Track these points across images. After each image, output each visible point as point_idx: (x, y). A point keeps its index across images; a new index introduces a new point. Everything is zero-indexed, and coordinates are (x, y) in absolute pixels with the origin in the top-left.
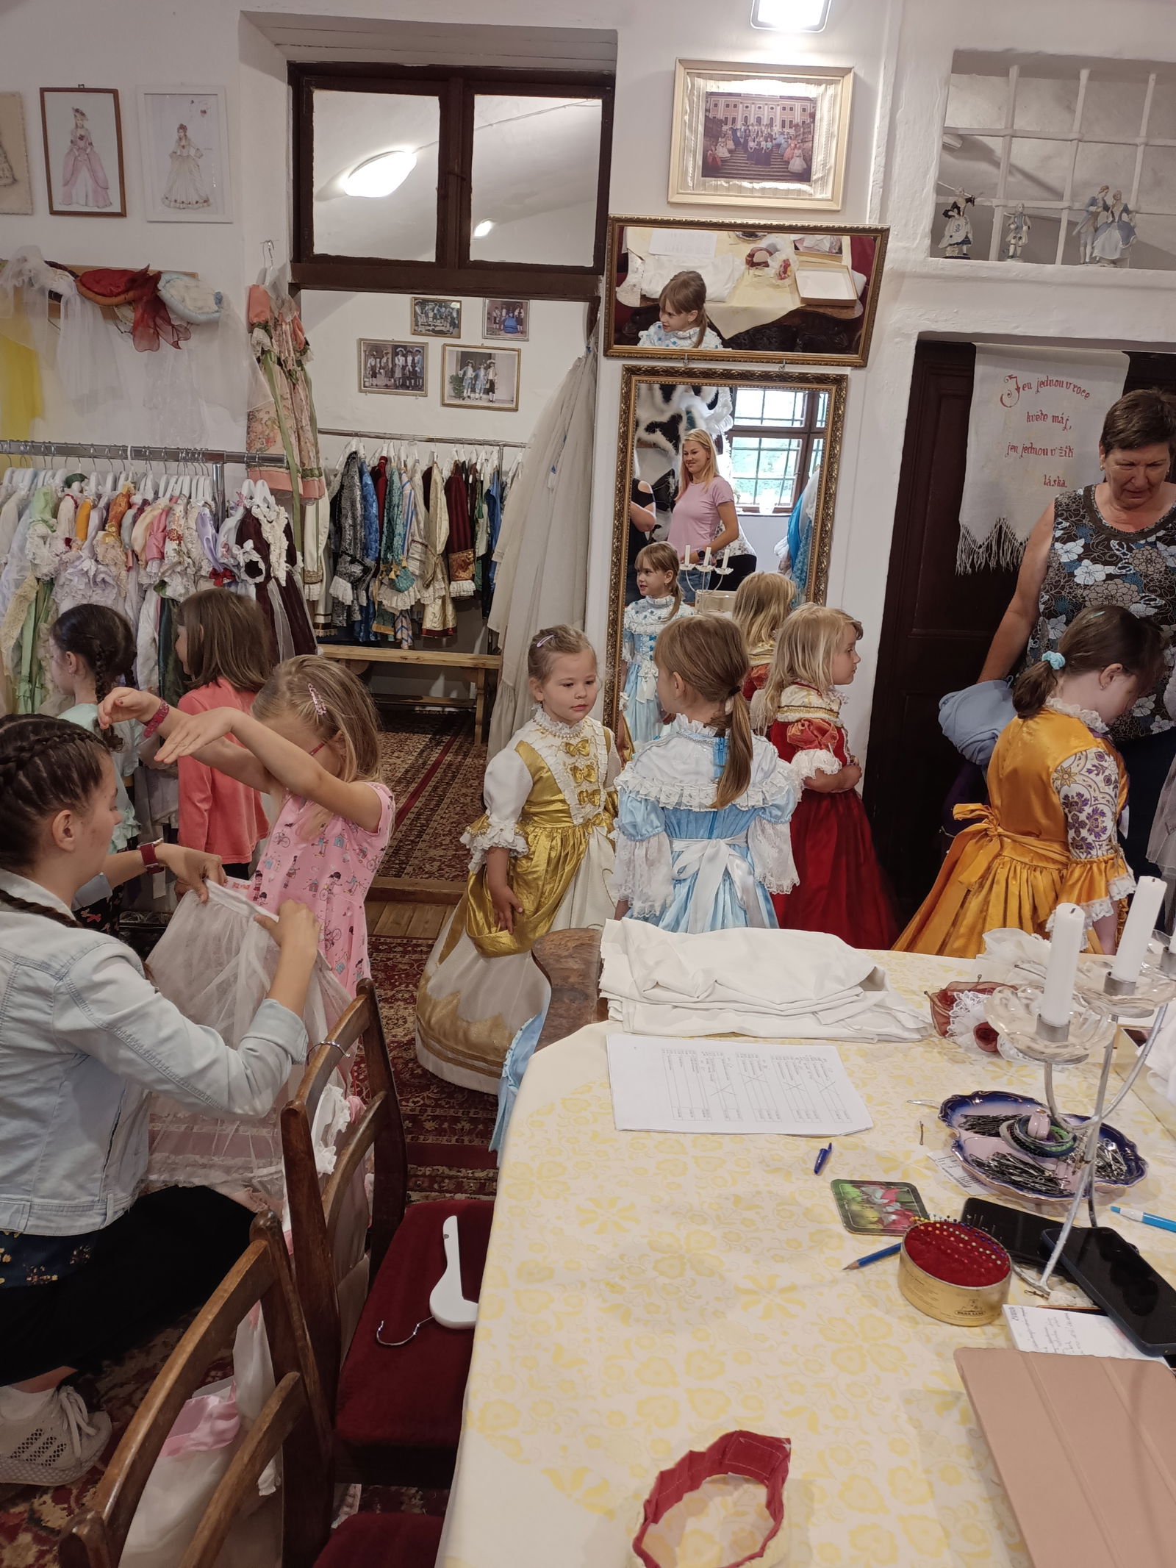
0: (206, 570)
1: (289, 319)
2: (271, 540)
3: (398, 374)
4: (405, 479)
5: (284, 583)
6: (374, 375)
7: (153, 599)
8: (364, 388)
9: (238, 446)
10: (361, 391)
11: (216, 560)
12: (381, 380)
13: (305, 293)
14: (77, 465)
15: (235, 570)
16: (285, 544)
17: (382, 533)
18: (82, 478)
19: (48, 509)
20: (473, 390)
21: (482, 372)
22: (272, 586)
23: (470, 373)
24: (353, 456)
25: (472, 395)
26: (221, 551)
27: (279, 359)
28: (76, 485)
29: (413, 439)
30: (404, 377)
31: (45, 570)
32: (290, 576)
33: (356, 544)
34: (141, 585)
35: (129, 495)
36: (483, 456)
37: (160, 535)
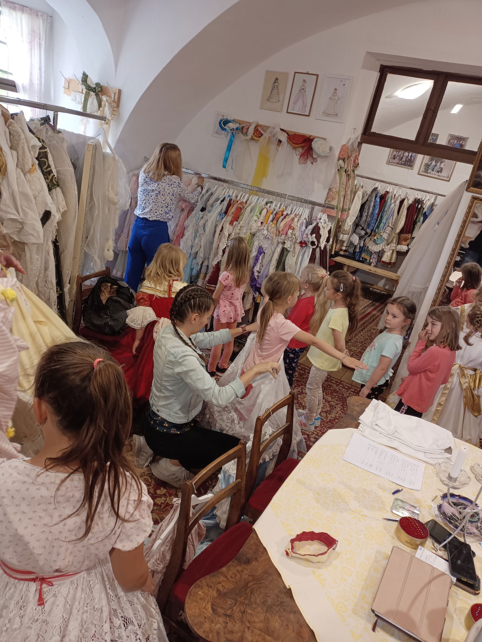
0: (298, 241)
1: (354, 156)
2: (322, 234)
3: (404, 159)
4: (393, 201)
5: (322, 249)
6: (394, 158)
7: (280, 246)
8: (388, 163)
9: (322, 202)
10: (387, 163)
11: (302, 238)
12: (396, 161)
14: (271, 198)
15: (307, 243)
16: (327, 235)
17: (377, 220)
18: (272, 202)
19: (259, 212)
20: (433, 170)
21: (439, 164)
22: (318, 250)
23: (434, 163)
24: (375, 189)
25: (432, 172)
26: (305, 236)
27: (346, 170)
28: (269, 205)
29: (401, 186)
30: (406, 161)
31: (253, 231)
32: (325, 246)
33: (365, 223)
34: (278, 241)
35: (283, 211)
36: (428, 198)
37: (288, 227)
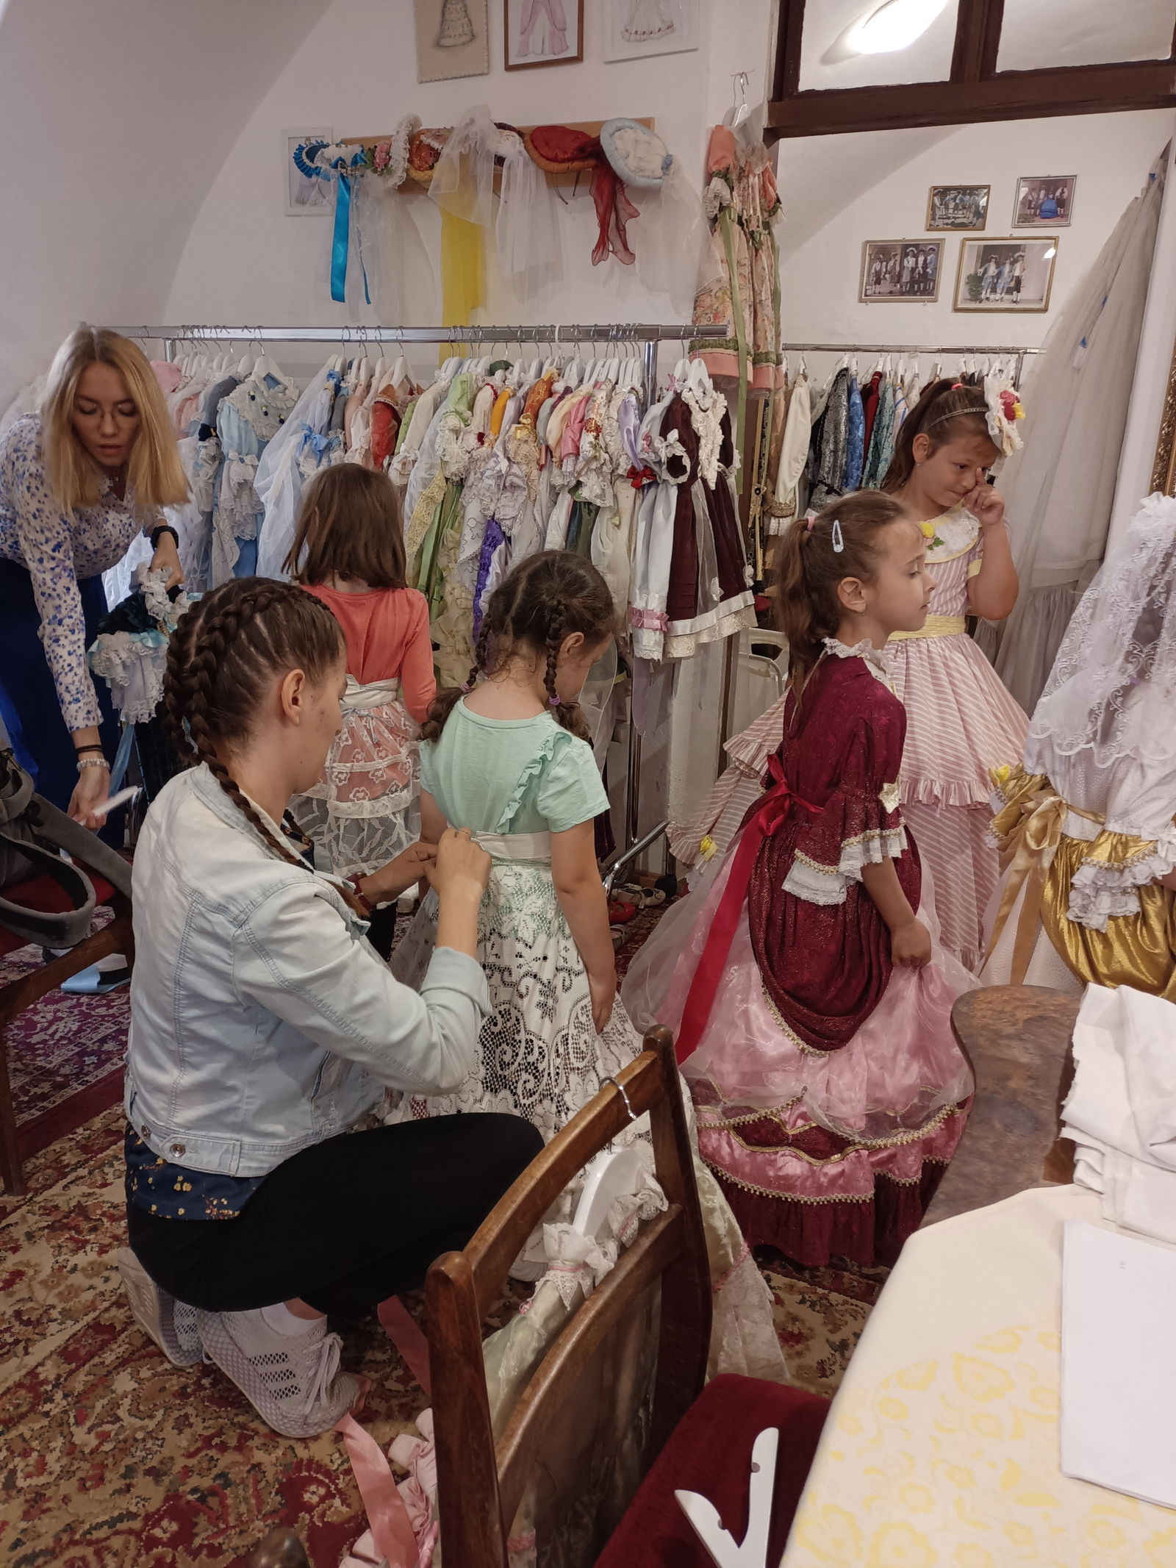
0: (624, 468)
2: (701, 432)
3: (906, 277)
4: (900, 395)
5: (713, 486)
6: (878, 282)
7: (565, 502)
9: (682, 320)
10: (861, 301)
11: (635, 454)
12: (885, 286)
13: (785, 144)
15: (656, 468)
16: (720, 438)
17: (866, 458)
18: (507, 366)
19: (465, 400)
20: (994, 291)
21: (1007, 268)
22: (697, 488)
23: (992, 269)
24: (844, 373)
25: (992, 297)
26: (641, 443)
27: (740, 218)
28: (499, 373)
29: (914, 351)
30: (913, 281)
31: (454, 468)
32: (721, 478)
33: (835, 472)
34: (553, 487)
35: (550, 382)
36: (997, 366)
37: (576, 426)
